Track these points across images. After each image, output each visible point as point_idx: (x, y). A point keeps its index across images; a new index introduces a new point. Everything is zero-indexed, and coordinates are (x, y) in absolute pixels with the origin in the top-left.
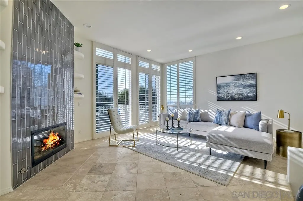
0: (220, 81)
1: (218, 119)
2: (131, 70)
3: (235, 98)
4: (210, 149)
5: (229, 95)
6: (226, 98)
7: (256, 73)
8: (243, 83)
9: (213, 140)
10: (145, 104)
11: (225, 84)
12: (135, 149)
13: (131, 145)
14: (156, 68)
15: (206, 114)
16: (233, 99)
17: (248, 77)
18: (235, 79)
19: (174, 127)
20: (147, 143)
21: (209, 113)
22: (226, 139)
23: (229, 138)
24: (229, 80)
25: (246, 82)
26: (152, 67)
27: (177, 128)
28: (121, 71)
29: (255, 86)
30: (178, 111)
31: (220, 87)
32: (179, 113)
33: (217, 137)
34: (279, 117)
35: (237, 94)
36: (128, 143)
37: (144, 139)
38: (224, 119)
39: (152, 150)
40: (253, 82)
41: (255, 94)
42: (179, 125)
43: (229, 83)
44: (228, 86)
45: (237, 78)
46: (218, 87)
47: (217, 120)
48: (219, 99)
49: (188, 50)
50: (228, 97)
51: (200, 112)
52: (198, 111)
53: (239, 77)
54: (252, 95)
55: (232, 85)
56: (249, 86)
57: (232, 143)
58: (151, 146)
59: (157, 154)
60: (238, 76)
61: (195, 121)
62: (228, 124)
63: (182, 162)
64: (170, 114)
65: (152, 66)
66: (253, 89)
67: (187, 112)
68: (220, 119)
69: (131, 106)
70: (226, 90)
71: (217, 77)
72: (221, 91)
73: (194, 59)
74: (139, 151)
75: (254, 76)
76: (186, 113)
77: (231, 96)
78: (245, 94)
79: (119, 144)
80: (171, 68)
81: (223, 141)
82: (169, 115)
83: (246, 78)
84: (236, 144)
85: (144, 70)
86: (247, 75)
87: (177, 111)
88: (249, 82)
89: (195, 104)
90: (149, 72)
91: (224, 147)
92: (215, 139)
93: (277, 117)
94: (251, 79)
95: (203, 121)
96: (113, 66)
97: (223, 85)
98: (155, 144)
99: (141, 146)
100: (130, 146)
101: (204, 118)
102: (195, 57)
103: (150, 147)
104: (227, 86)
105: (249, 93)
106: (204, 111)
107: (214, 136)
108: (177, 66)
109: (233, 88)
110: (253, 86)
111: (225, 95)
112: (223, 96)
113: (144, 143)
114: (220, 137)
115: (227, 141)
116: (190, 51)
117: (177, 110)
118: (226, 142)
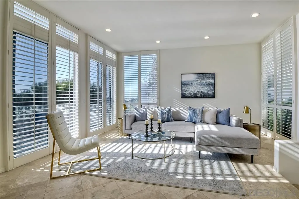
0: (185, 78)
1: (192, 117)
2: (78, 52)
3: (198, 95)
4: (200, 152)
5: (192, 92)
6: (189, 95)
7: (215, 73)
8: (205, 82)
9: (205, 141)
10: (96, 103)
11: (189, 81)
12: (105, 174)
13: (93, 168)
14: (111, 56)
15: (178, 112)
16: (195, 96)
17: (209, 76)
18: (197, 77)
19: (154, 132)
20: (117, 159)
21: (181, 111)
22: (218, 139)
23: (221, 138)
24: (192, 77)
25: (207, 81)
26: (107, 54)
27: (158, 132)
28: (61, 52)
29: (214, 85)
30: (146, 111)
31: (184, 84)
32: (149, 112)
33: (209, 138)
34: (245, 113)
35: (199, 92)
36: (85, 165)
37: (108, 153)
38: (199, 117)
39: (132, 169)
40: (212, 81)
41: (214, 92)
42: (159, 128)
43: (193, 81)
44: (192, 83)
45: (199, 77)
46: (182, 84)
47: (191, 119)
48: (183, 96)
49: (156, 41)
50: (191, 95)
51: (172, 111)
52: (170, 110)
53: (201, 76)
54: (211, 93)
55: (195, 82)
56: (209, 84)
57: (224, 142)
58: (125, 163)
59: (142, 174)
60: (200, 74)
61: (168, 121)
62: (203, 122)
63: (183, 179)
64: (137, 115)
65: (107, 52)
66: (212, 88)
67: (158, 110)
68: (195, 117)
69: (77, 105)
70: (190, 87)
71: (181, 74)
72: (185, 88)
73: (158, 52)
74: (113, 176)
75: (213, 75)
76: (157, 112)
77: (194, 93)
78: (206, 92)
79: (69, 172)
80: (130, 59)
81: (215, 141)
82: (135, 115)
83: (207, 77)
84: (228, 143)
85: (96, 56)
86: (207, 74)
87: (144, 110)
88: (209, 81)
89: (159, 101)
90: (103, 60)
91: (216, 148)
92: (207, 141)
93: (244, 112)
94: (211, 78)
95: (175, 120)
96: (48, 41)
97: (187, 82)
98: (129, 158)
99: (111, 167)
100: (94, 171)
101: (176, 117)
102: (159, 50)
103: (126, 166)
104: (190, 83)
105: (209, 91)
106: (176, 109)
107: (205, 138)
108: (138, 57)
109: (196, 86)
110: (212, 85)
111: (189, 92)
112: (186, 94)
113: (111, 160)
114: (213, 138)
115: (220, 142)
116: (158, 42)
117: (146, 109)
118: (218, 143)
